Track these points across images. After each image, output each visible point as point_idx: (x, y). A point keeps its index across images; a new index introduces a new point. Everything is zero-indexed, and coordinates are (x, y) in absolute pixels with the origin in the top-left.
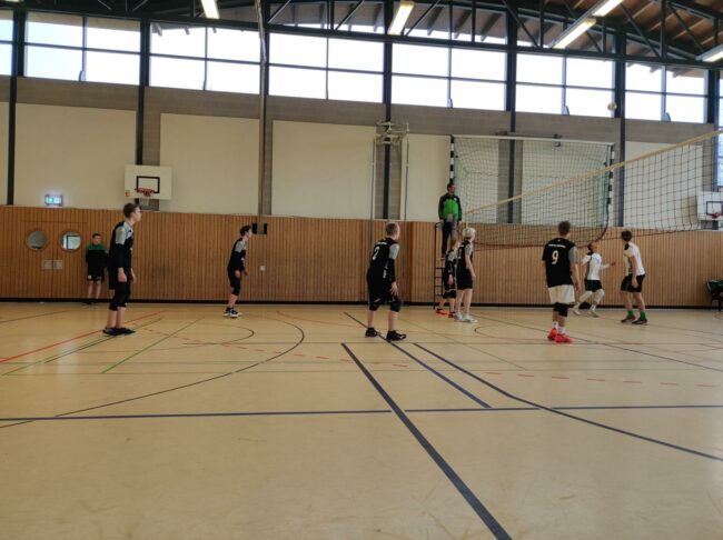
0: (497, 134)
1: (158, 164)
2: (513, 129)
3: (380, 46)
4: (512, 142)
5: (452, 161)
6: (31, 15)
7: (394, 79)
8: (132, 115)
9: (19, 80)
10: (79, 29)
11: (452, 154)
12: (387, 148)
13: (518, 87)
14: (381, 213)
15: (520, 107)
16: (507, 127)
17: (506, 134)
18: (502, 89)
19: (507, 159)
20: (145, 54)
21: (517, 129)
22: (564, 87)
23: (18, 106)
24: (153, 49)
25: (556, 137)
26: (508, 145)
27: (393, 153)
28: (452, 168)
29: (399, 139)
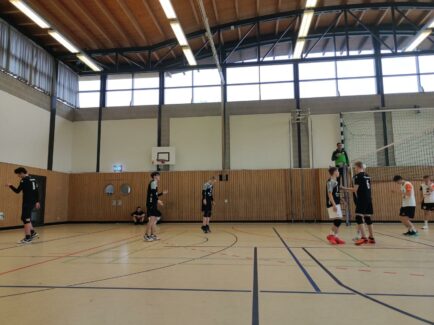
0: (372, 109)
1: (168, 145)
2: (383, 105)
3: (290, 67)
4: (384, 113)
5: (342, 129)
6: (109, 76)
7: (301, 84)
8: (155, 121)
9: (103, 109)
10: (130, 80)
11: (342, 125)
12: (299, 124)
13: (384, 79)
14: (297, 164)
15: (387, 91)
16: (379, 104)
17: (378, 109)
18: (373, 81)
19: (381, 124)
20: (162, 88)
21: (386, 104)
22: (419, 74)
23: (103, 122)
24: (166, 85)
25: (415, 107)
26: (381, 115)
27: (302, 127)
28: (342, 133)
29: (306, 119)
